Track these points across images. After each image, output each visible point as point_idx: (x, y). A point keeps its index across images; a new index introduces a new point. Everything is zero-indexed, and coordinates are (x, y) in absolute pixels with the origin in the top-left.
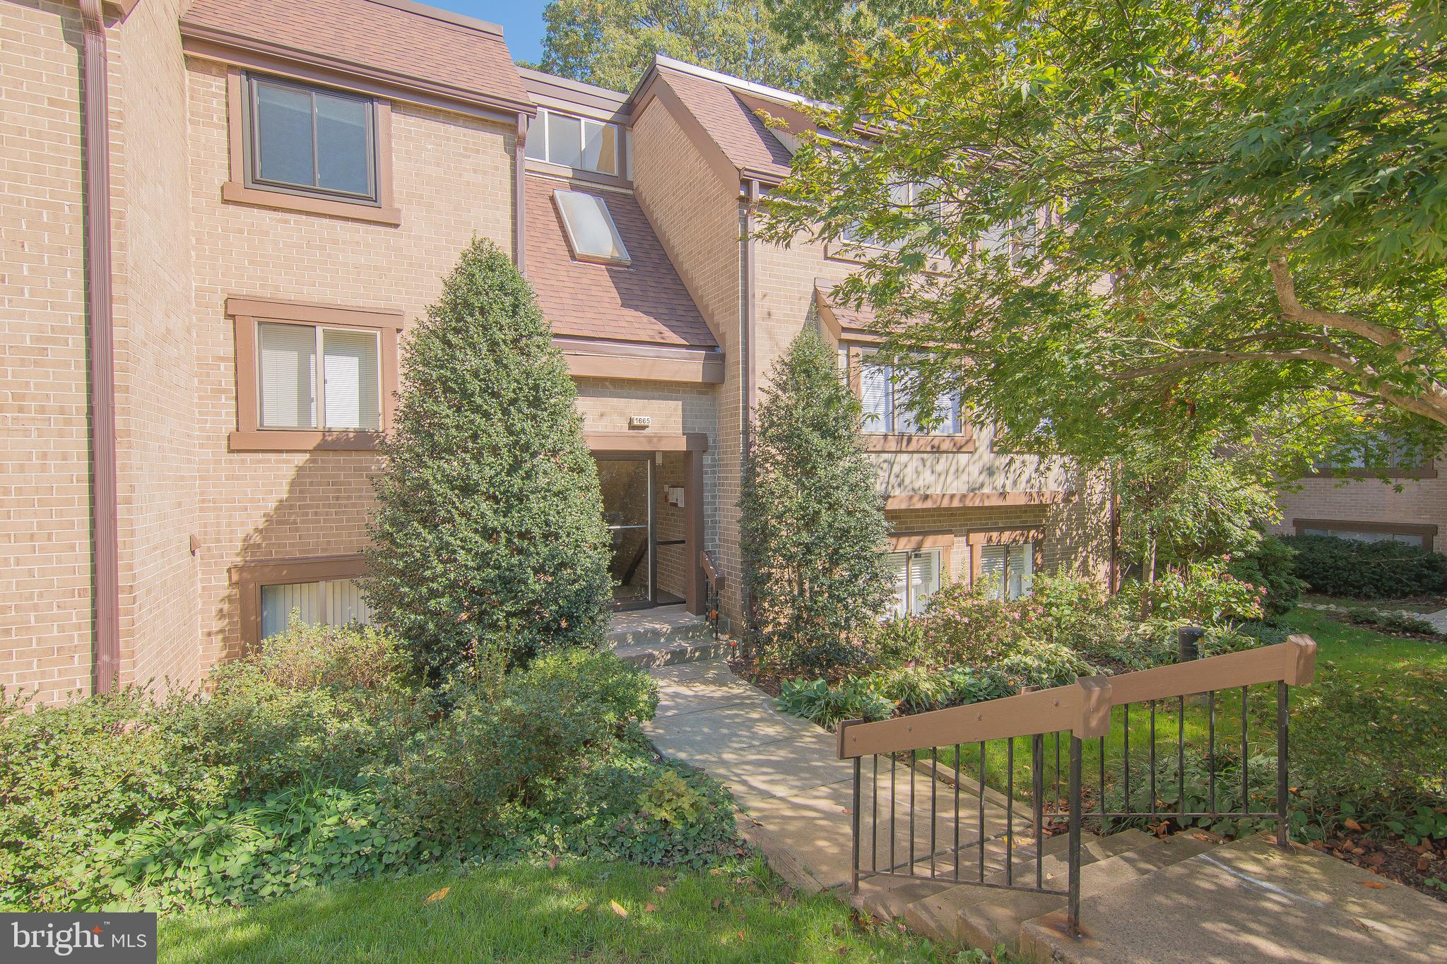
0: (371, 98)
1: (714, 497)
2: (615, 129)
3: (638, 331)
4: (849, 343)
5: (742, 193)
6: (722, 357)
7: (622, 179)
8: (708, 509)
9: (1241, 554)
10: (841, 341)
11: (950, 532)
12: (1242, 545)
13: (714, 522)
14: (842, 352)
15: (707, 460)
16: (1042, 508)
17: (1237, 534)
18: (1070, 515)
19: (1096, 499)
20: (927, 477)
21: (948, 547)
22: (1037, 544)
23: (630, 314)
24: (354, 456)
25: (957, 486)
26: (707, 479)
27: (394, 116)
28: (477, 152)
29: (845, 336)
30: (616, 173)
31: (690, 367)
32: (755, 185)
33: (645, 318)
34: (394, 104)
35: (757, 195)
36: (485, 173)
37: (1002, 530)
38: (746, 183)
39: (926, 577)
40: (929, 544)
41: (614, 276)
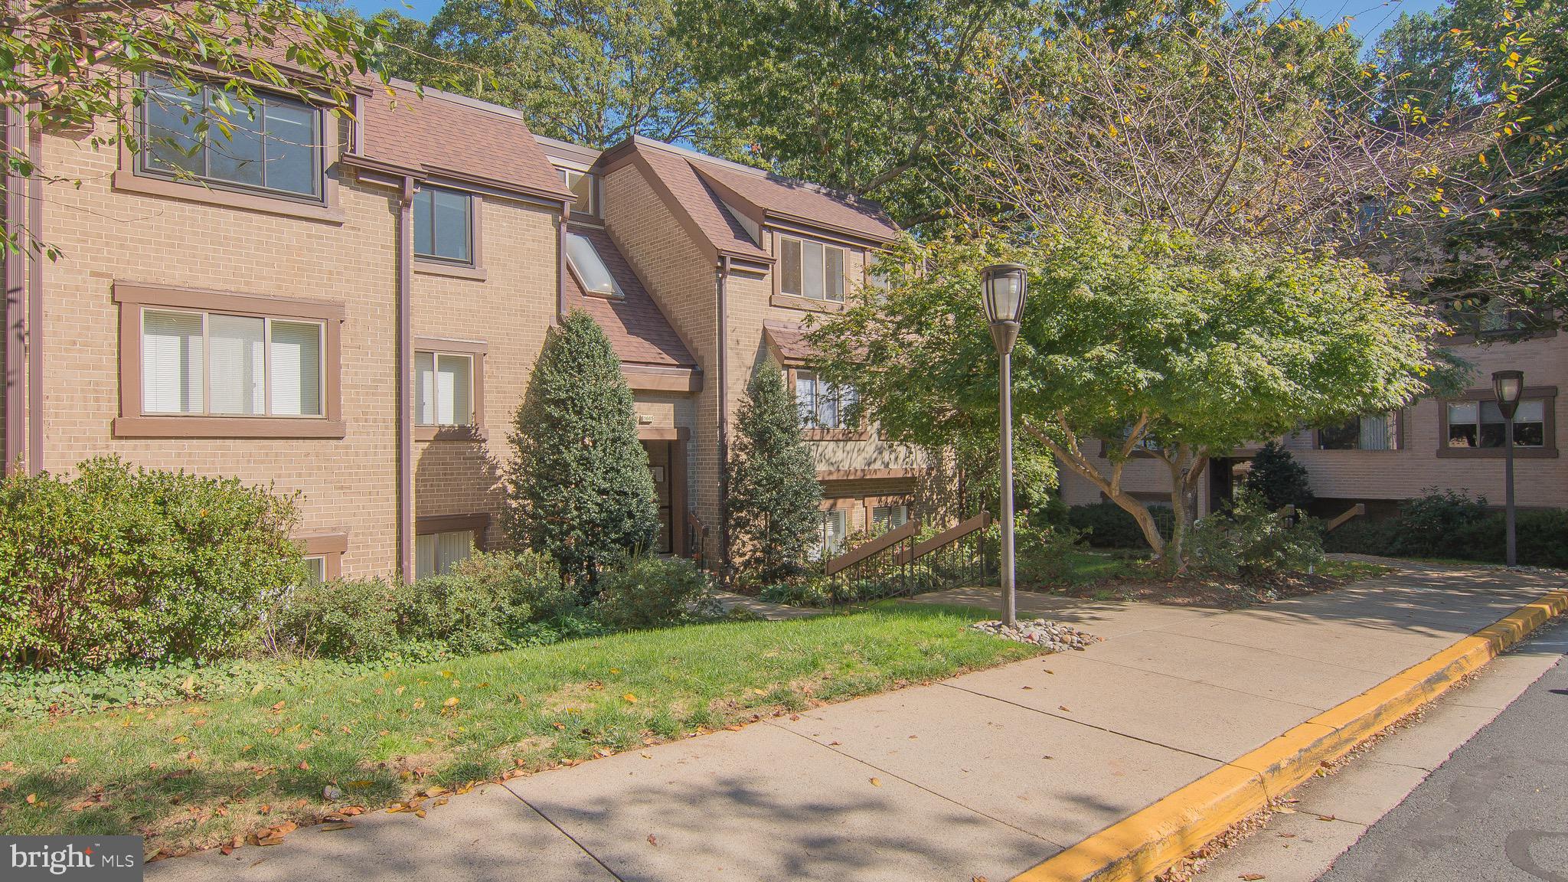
0: (470, 194)
1: (694, 473)
2: (591, 179)
3: (644, 355)
4: (789, 367)
5: (719, 264)
6: (702, 373)
7: (596, 219)
8: (690, 482)
9: (1037, 510)
10: (783, 365)
11: (852, 497)
12: (1039, 503)
13: (694, 491)
14: (784, 372)
15: (689, 446)
16: (913, 478)
17: (1036, 497)
18: (931, 485)
19: (950, 473)
20: (840, 455)
21: (853, 506)
22: (910, 505)
23: (634, 339)
24: (456, 445)
25: (859, 463)
26: (689, 460)
27: (485, 205)
28: (535, 227)
29: (786, 362)
30: (591, 212)
31: (680, 380)
32: (728, 260)
33: (647, 344)
34: (483, 196)
35: (730, 266)
36: (540, 242)
37: (888, 495)
38: (722, 259)
39: (836, 530)
40: (842, 504)
41: (615, 307)
